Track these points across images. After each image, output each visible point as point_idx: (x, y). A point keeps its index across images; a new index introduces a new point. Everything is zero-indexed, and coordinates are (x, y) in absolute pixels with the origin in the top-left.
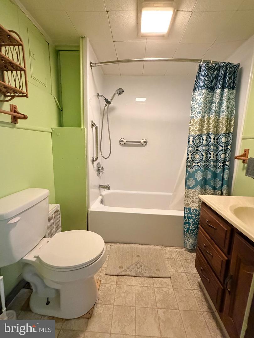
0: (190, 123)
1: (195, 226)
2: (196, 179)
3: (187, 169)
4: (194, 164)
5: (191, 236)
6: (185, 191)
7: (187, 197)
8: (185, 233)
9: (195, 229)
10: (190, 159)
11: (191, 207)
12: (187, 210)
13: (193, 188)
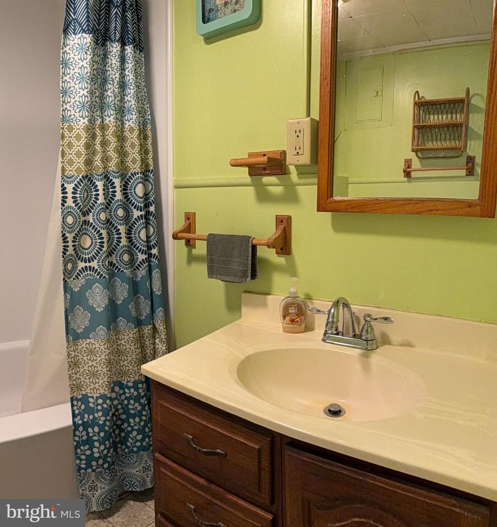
0: (63, 137)
1: (107, 443)
2: (91, 309)
3: (65, 281)
4: (82, 265)
5: (99, 476)
6: (66, 350)
7: (74, 364)
8: (82, 471)
9: (108, 452)
10: (71, 250)
11: (88, 390)
12: (80, 403)
13: (85, 335)
